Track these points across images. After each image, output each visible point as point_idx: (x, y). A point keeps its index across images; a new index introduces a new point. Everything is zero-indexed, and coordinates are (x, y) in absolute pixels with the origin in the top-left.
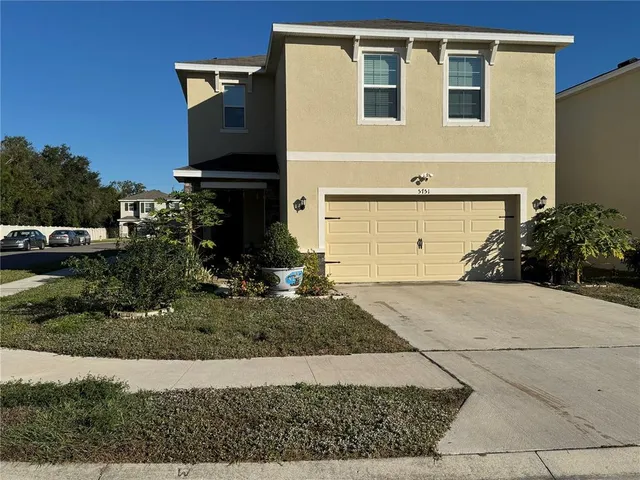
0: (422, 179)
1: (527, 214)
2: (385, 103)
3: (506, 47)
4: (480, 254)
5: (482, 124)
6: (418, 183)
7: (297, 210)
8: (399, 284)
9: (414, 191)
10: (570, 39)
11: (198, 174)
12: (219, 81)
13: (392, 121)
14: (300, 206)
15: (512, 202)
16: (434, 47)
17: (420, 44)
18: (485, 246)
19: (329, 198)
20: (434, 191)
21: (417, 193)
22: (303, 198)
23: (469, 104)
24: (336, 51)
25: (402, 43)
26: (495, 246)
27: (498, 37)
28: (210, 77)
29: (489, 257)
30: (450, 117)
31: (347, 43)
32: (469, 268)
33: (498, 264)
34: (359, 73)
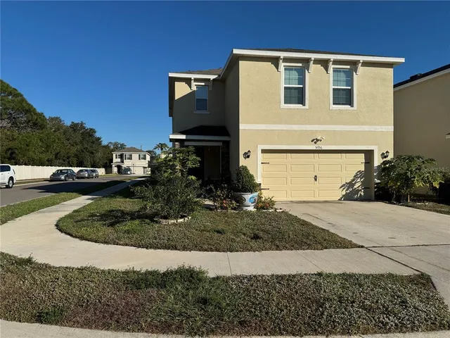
0: (318, 140)
1: (377, 161)
2: (296, 95)
3: (366, 64)
4: (351, 184)
5: (352, 108)
6: (315, 143)
7: (245, 158)
8: (304, 202)
9: (313, 147)
10: (402, 60)
11: (183, 137)
12: (194, 84)
13: (300, 106)
14: (247, 155)
15: (369, 154)
16: (325, 63)
17: (317, 61)
18: (353, 180)
19: (264, 151)
20: (324, 148)
21: (315, 149)
22: (249, 151)
23: (344, 97)
24: (269, 65)
25: (307, 61)
26: (359, 180)
27: (362, 58)
28: (188, 81)
29: (355, 187)
30: (334, 104)
31: (275, 61)
32: (344, 193)
33: (361, 190)
34: (281, 79)
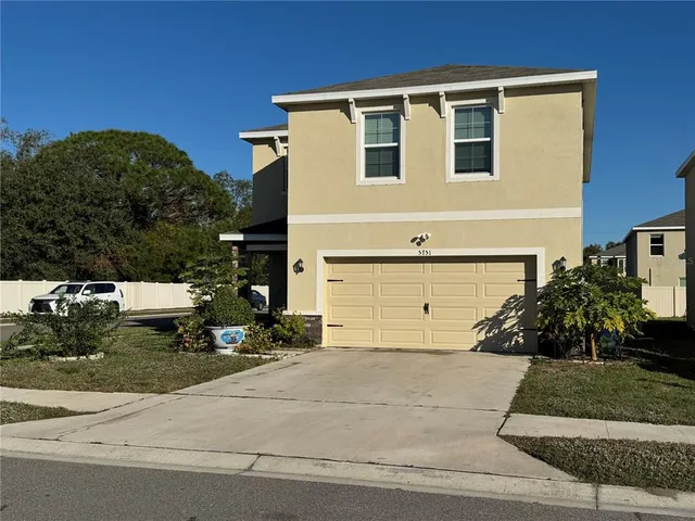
0: (422, 239)
1: (543, 278)
4: (495, 321)
5: (491, 178)
6: (419, 244)
7: (297, 272)
8: (399, 350)
9: (414, 252)
10: (593, 75)
11: (240, 237)
12: (280, 145)
13: (393, 180)
14: (299, 268)
17: (415, 99)
18: (502, 313)
19: (328, 260)
20: (435, 253)
21: (418, 254)
22: (301, 261)
23: (476, 158)
25: (402, 99)
26: (513, 314)
28: (272, 142)
29: (506, 326)
30: (457, 172)
32: (482, 337)
33: (517, 334)
